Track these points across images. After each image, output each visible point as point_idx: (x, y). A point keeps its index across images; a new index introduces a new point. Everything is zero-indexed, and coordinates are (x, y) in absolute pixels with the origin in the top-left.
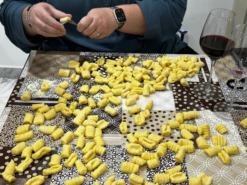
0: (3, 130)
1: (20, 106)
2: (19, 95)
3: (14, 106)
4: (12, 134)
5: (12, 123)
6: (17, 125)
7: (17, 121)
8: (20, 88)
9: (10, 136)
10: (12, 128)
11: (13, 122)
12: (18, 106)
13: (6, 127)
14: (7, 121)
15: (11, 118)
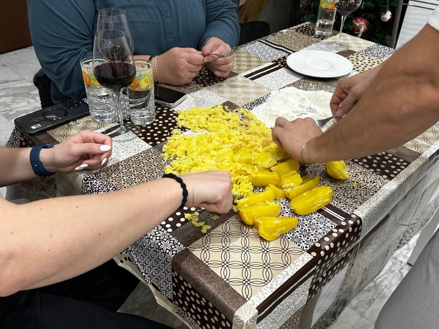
0: (376, 192)
1: (342, 209)
2: (333, 226)
3: (349, 213)
4: (368, 183)
5: (363, 195)
6: (358, 190)
7: (356, 194)
8: (326, 236)
9: (371, 182)
10: (365, 189)
11: (360, 195)
12: (344, 211)
13: (371, 194)
14: (366, 199)
15: (360, 200)
